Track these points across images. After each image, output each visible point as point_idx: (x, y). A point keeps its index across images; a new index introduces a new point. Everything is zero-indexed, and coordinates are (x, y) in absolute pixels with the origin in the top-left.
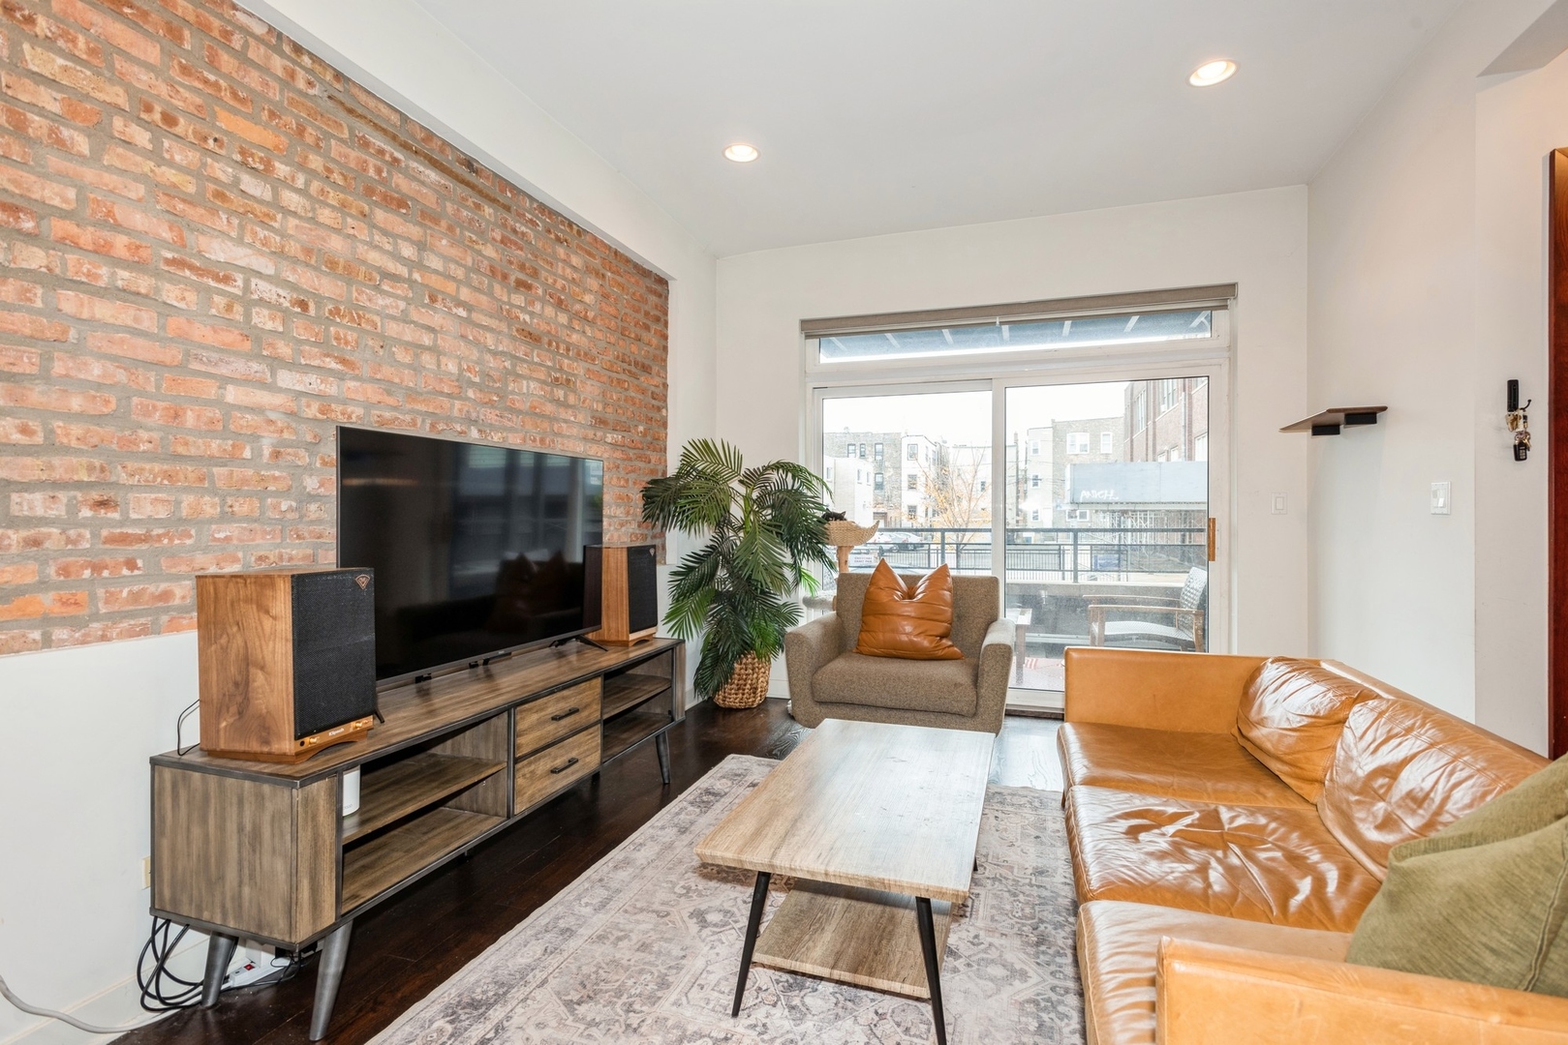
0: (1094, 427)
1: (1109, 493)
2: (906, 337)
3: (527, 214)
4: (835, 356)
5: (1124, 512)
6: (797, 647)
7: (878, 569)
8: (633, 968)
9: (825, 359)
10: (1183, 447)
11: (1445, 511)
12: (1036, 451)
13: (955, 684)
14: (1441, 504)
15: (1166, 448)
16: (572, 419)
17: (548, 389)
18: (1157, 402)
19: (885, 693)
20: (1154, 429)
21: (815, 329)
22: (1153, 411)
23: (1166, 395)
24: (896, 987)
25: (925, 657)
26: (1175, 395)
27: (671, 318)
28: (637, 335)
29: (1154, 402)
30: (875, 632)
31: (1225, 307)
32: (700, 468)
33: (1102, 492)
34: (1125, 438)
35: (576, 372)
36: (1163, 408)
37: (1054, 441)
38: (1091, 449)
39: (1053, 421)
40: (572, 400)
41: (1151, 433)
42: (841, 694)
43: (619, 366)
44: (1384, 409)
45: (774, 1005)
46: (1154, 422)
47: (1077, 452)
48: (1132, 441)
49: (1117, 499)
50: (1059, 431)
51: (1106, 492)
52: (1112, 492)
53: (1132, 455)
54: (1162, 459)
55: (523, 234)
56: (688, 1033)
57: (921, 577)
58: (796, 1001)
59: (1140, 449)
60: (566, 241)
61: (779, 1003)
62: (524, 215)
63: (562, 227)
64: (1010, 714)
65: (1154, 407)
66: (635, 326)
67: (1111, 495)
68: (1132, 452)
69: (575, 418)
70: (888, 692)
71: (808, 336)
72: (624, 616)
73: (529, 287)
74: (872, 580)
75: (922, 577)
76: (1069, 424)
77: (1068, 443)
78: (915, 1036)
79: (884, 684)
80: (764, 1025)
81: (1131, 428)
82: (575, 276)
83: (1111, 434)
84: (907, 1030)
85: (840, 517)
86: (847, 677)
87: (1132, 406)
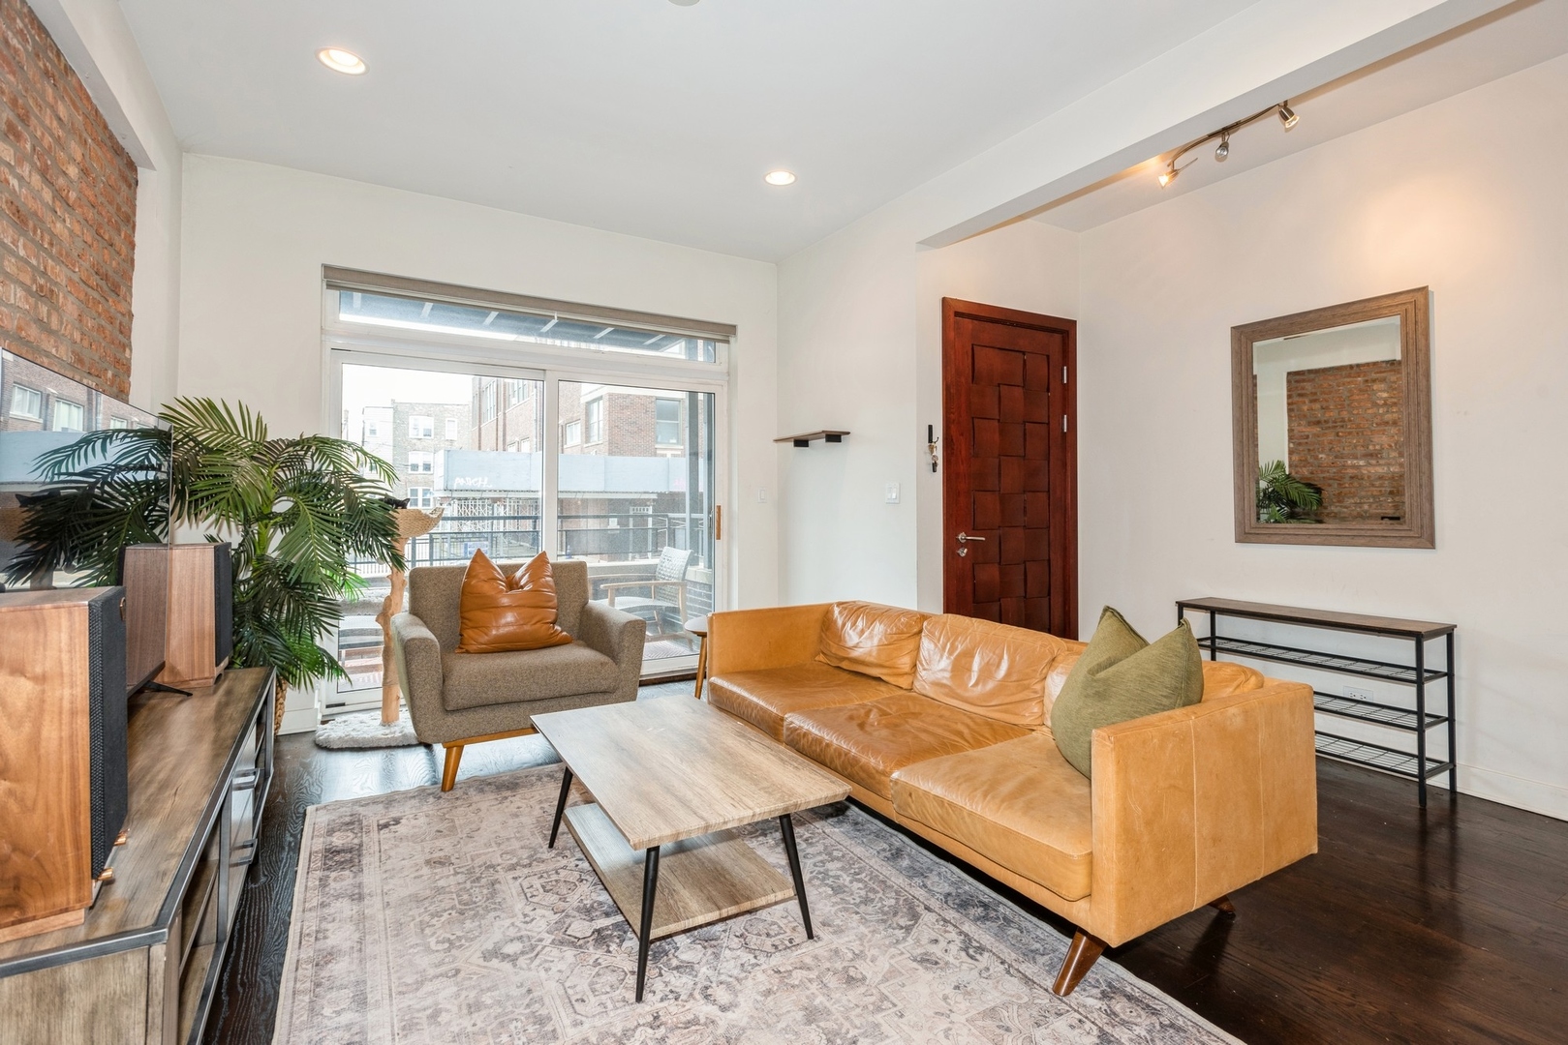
0: (438, 411)
1: (483, 481)
2: (453, 311)
3: (18, 21)
4: (358, 315)
5: (495, 500)
6: (424, 654)
7: (474, 561)
8: (489, 1028)
9: (345, 317)
10: (535, 440)
11: (897, 501)
12: (373, 432)
13: (602, 664)
14: (894, 497)
15: (517, 439)
16: (54, 351)
17: (32, 300)
18: (507, 395)
19: (535, 686)
20: (504, 419)
21: (340, 279)
22: (502, 401)
23: (516, 389)
24: (772, 898)
25: (541, 645)
26: (526, 391)
27: (139, 219)
28: (110, 239)
29: (504, 395)
30: (486, 627)
31: (728, 342)
32: (200, 439)
33: (476, 479)
34: (473, 426)
35: (59, 280)
36: (514, 401)
37: (394, 422)
38: (436, 434)
39: (393, 401)
40: (54, 324)
41: (501, 423)
42: (484, 695)
43: (94, 280)
44: (848, 433)
45: (661, 975)
46: (505, 414)
47: (421, 436)
48: (480, 429)
49: (491, 487)
50: (400, 414)
51: (480, 479)
52: (486, 479)
53: (480, 444)
54: (512, 449)
55: (16, 50)
56: (619, 1034)
57: (518, 567)
58: (675, 962)
59: (489, 439)
60: (53, 76)
61: (663, 972)
62: (14, 20)
63: (50, 55)
64: (644, 684)
65: (504, 399)
66: (108, 223)
67: (485, 483)
68: (480, 441)
69: (57, 351)
70: (537, 683)
71: (330, 286)
72: (207, 643)
73: (18, 136)
74: (471, 572)
75: (522, 565)
76: (412, 406)
77: (411, 426)
78: (776, 935)
79: (533, 677)
80: (671, 991)
81: (479, 416)
82: (60, 134)
83: (456, 420)
84: (768, 935)
85: (402, 504)
86: (489, 677)
87: (480, 395)
